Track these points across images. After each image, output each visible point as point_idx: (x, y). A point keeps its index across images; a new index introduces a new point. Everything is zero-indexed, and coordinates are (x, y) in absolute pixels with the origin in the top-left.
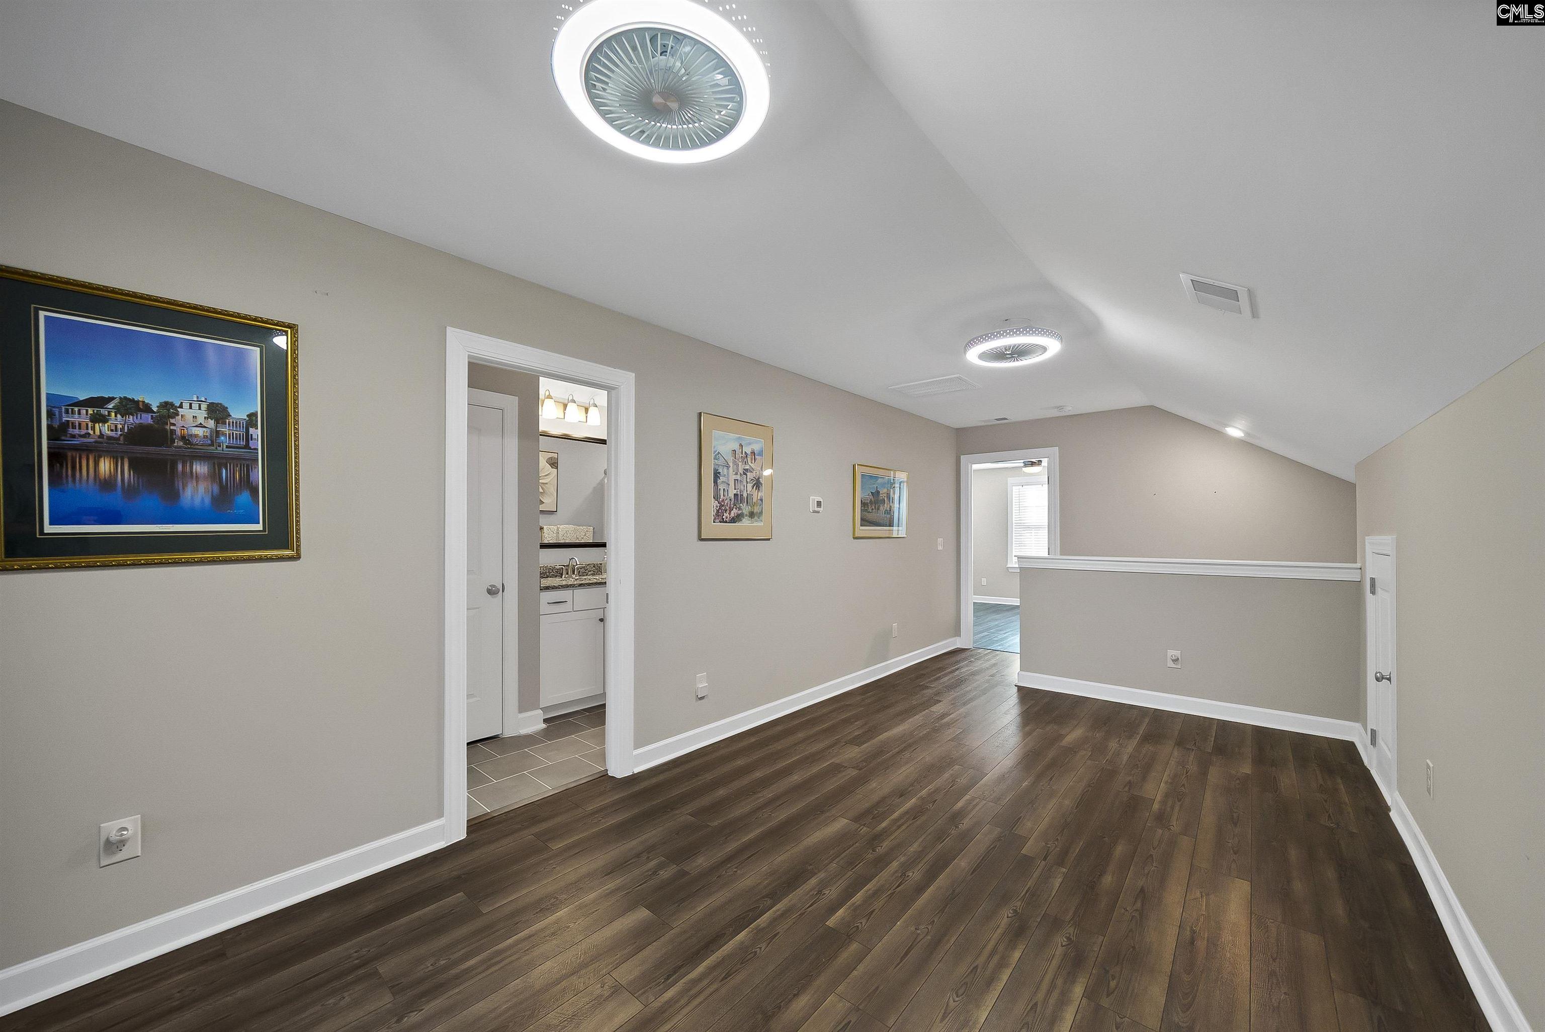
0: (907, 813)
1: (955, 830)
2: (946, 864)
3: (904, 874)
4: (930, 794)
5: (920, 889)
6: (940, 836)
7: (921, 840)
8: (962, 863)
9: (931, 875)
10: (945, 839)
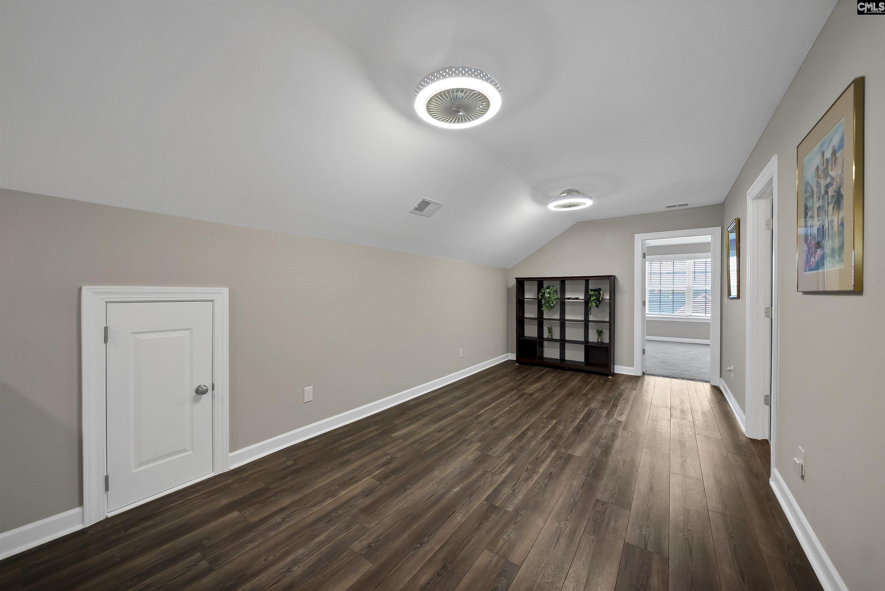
0: (543, 461)
1: (513, 453)
2: (518, 438)
3: (535, 433)
4: (530, 477)
5: (528, 429)
6: (521, 449)
7: (531, 447)
8: (511, 438)
9: (524, 434)
10: (519, 448)
